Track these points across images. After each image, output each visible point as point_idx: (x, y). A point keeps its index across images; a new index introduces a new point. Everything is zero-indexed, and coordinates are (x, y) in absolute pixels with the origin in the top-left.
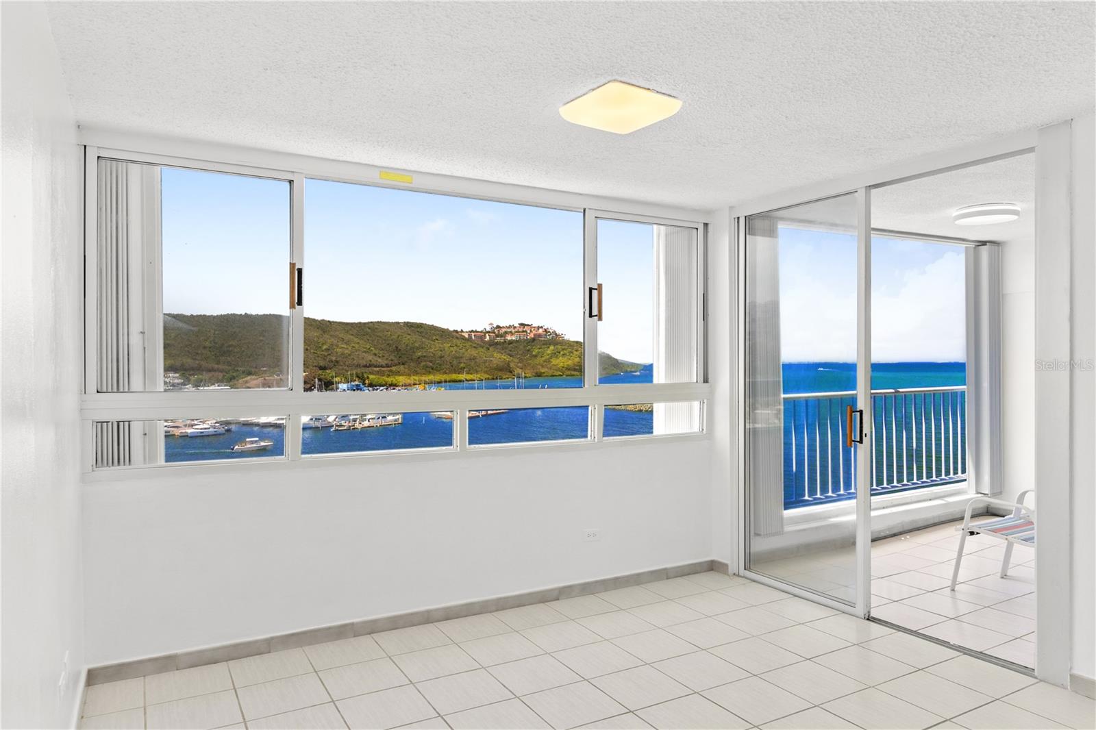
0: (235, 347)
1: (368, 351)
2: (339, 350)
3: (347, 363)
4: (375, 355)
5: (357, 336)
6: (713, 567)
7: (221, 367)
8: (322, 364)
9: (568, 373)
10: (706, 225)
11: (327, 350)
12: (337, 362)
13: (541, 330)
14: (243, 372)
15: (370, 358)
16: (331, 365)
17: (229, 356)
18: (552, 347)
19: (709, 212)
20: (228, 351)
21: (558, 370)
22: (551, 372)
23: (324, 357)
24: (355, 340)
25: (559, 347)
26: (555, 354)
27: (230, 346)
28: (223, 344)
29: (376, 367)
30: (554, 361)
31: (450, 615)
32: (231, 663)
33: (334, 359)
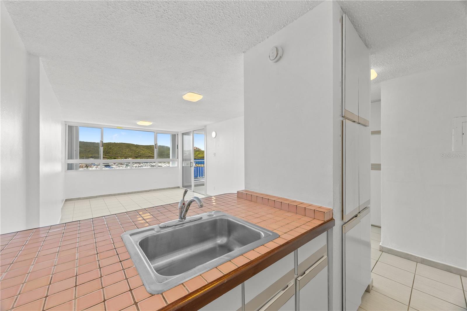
0: (111, 151)
1: (149, 153)
2: (141, 153)
3: (143, 156)
4: (151, 154)
5: (146, 149)
6: (179, 187)
7: (106, 157)
8: (136, 156)
9: (202, 158)
10: (178, 134)
11: (138, 152)
12: (141, 156)
13: (195, 148)
14: (113, 158)
15: (150, 154)
16: (139, 156)
17: (109, 154)
18: (198, 152)
19: (178, 132)
20: (109, 153)
21: (200, 158)
22: (198, 158)
23: (137, 155)
24: (146, 150)
25: (200, 152)
26: (199, 154)
27: (109, 151)
28: (107, 151)
29: (151, 157)
30: (199, 156)
31: (129, 193)
32: (90, 199)
33: (140, 155)
